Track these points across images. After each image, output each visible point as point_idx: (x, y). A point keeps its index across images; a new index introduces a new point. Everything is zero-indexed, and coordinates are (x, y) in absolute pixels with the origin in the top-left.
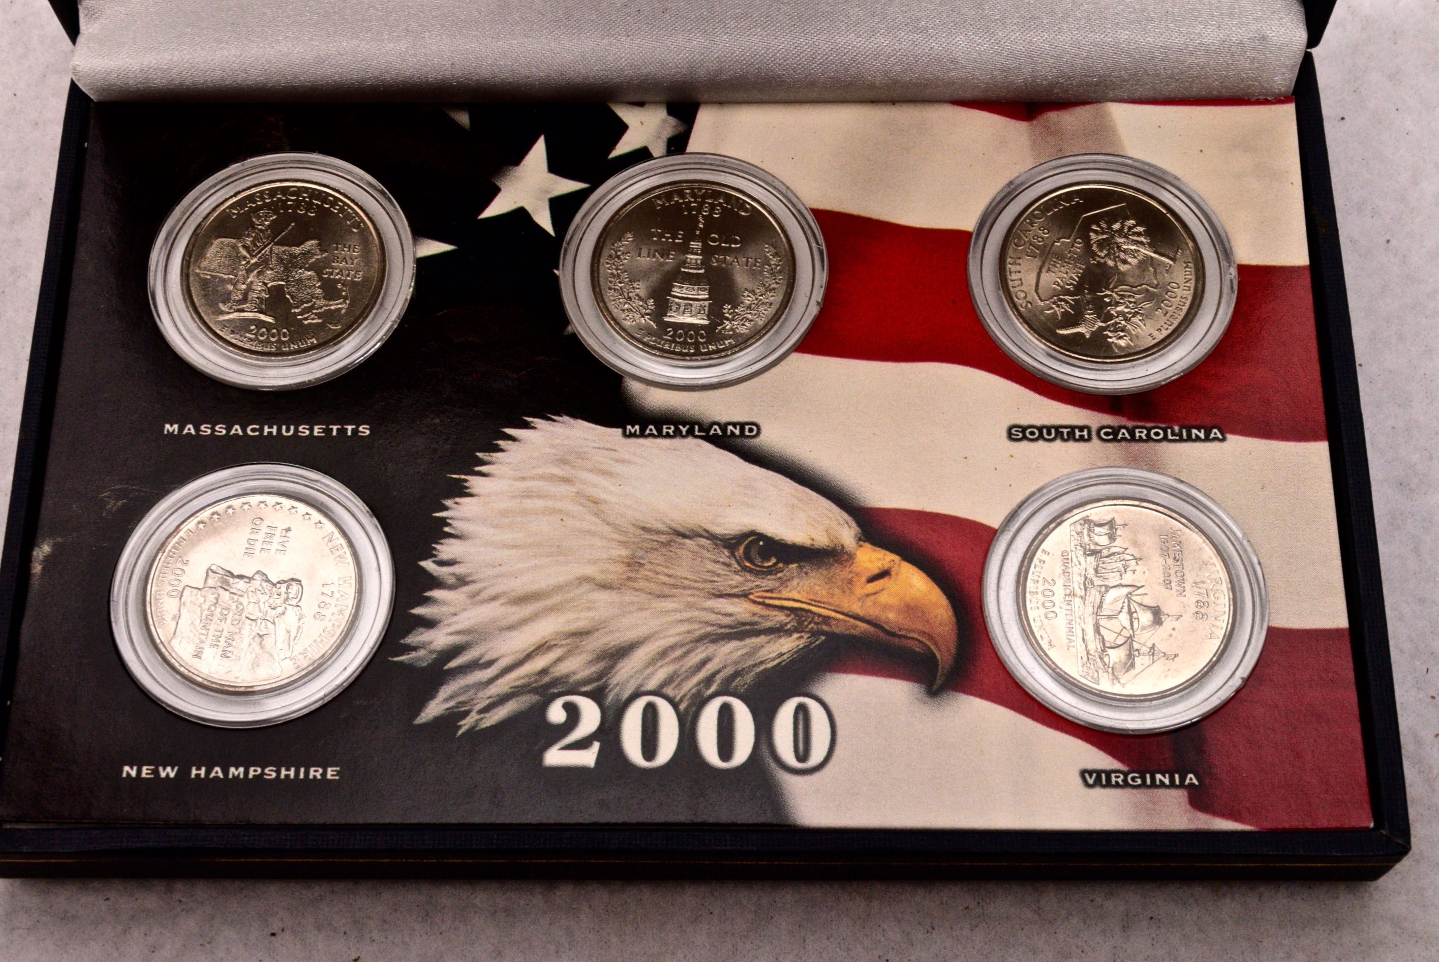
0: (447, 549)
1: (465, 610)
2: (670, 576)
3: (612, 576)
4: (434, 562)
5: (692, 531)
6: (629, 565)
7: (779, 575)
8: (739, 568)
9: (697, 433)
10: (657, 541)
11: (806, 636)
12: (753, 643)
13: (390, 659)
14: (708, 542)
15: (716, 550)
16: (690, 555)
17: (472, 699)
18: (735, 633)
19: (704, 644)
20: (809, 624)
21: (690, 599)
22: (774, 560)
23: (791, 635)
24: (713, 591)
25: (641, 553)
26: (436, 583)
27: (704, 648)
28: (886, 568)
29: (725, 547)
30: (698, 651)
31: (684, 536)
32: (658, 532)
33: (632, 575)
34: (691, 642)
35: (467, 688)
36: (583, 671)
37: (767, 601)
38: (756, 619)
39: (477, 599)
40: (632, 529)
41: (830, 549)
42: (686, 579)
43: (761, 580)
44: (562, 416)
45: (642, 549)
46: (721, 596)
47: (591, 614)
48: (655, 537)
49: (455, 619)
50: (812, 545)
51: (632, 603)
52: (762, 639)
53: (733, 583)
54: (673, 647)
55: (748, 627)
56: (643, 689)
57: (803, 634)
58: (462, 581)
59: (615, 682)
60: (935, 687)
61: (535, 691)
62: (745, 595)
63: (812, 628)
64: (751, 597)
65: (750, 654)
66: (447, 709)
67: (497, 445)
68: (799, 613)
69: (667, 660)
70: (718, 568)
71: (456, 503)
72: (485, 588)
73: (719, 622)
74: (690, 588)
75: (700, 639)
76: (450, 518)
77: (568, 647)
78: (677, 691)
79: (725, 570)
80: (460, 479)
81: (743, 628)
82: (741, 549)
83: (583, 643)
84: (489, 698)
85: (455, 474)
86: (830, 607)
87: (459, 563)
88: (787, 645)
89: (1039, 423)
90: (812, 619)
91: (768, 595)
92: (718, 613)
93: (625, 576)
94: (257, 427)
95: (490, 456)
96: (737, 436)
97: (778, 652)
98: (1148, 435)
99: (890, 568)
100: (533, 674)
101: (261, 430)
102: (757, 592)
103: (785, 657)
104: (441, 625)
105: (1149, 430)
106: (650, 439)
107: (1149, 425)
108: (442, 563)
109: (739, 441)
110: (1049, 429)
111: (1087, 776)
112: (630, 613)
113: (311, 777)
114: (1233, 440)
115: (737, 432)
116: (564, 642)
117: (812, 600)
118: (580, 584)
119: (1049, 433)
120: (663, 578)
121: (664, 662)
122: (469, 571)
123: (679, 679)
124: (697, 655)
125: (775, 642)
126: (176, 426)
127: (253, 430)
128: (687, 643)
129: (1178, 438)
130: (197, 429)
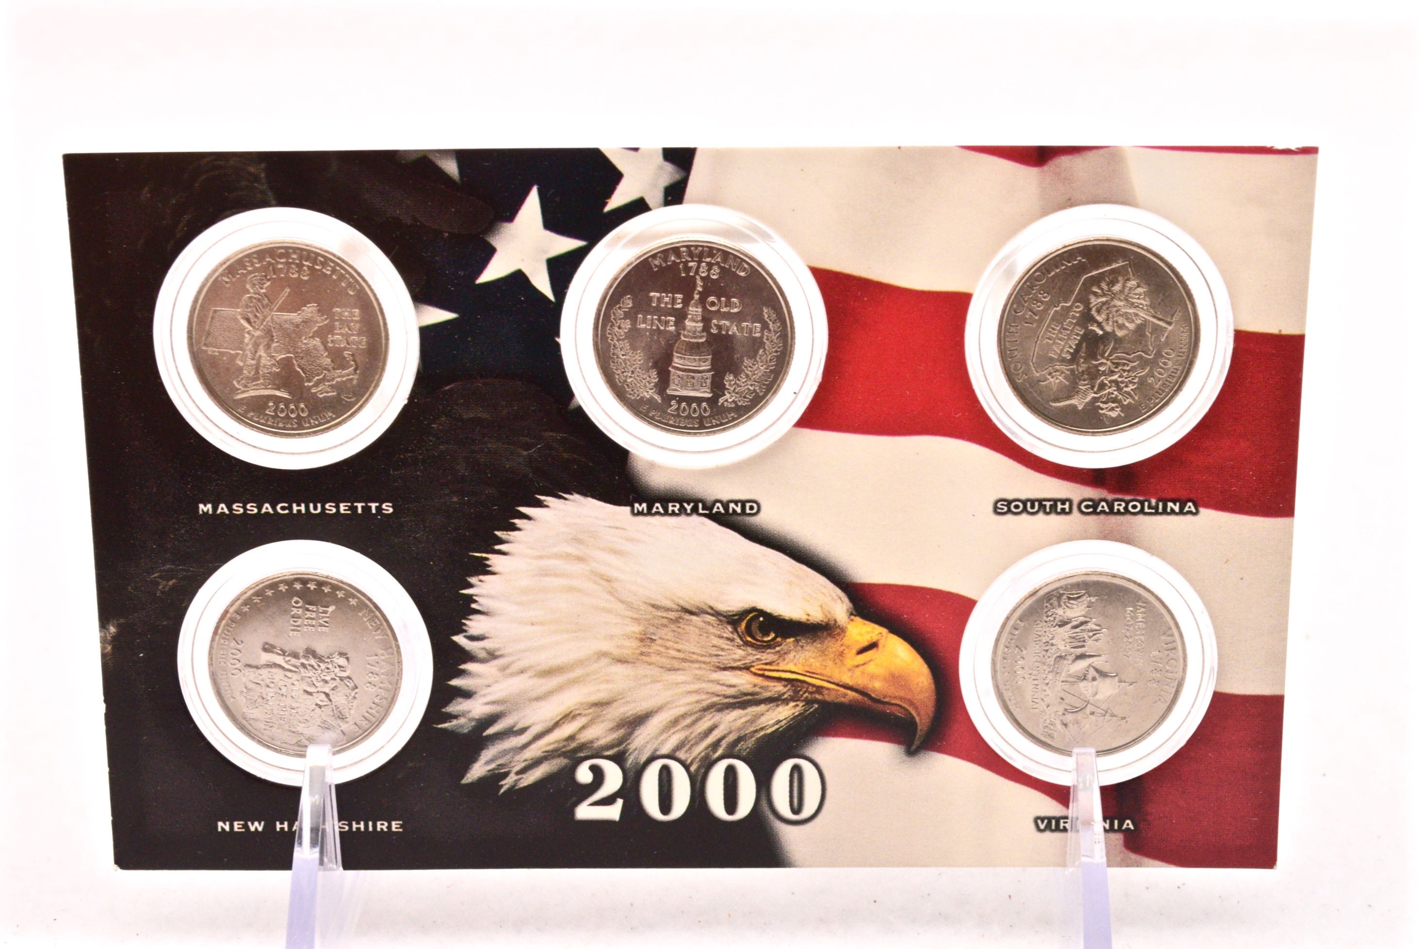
0: (475, 625)
1: (497, 682)
2: (679, 651)
3: (626, 652)
4: (466, 637)
5: (698, 608)
6: (642, 640)
7: (778, 649)
8: (741, 643)
9: (701, 511)
10: (666, 618)
11: (801, 704)
12: (754, 711)
13: (435, 726)
14: (714, 618)
15: (720, 626)
16: (697, 630)
17: (510, 762)
18: (738, 702)
19: (711, 713)
20: (805, 693)
21: (697, 672)
22: (772, 635)
23: (787, 704)
24: (718, 664)
25: (652, 630)
26: (469, 657)
27: (710, 716)
28: (874, 640)
29: (729, 623)
30: (705, 719)
31: (691, 613)
32: (668, 610)
33: (645, 650)
34: (700, 711)
35: (505, 753)
36: (605, 737)
37: (767, 673)
38: (757, 689)
39: (508, 671)
40: (643, 607)
41: (824, 623)
42: (693, 653)
43: (762, 654)
44: (572, 494)
45: (653, 626)
46: (725, 669)
47: (610, 686)
48: (665, 615)
49: (489, 690)
50: (808, 620)
51: (646, 676)
52: (762, 708)
53: (737, 657)
54: (684, 716)
55: (749, 697)
56: (658, 753)
57: (798, 703)
58: (492, 655)
59: (634, 747)
60: (914, 747)
61: (564, 754)
62: (747, 668)
63: (807, 697)
64: (753, 669)
65: (752, 721)
66: (489, 771)
67: (514, 524)
68: (795, 683)
69: (679, 727)
70: (722, 643)
71: (480, 581)
72: (513, 662)
73: (723, 693)
74: (697, 661)
75: (706, 709)
76: (476, 595)
77: (591, 716)
78: (688, 755)
79: (727, 644)
80: (481, 557)
81: (745, 698)
82: (743, 625)
83: (604, 712)
84: (525, 760)
85: (477, 552)
86: (822, 678)
87: (488, 638)
88: (784, 713)
89: (1023, 497)
90: (807, 689)
91: (768, 667)
92: (723, 685)
93: (638, 651)
94: (286, 505)
95: (508, 534)
96: (739, 514)
97: (776, 719)
98: (1126, 508)
99: (878, 640)
100: (561, 740)
101: (290, 508)
102: (758, 665)
103: (783, 723)
104: (477, 695)
105: (1127, 503)
106: (657, 518)
107: (1128, 498)
108: (472, 638)
109: (740, 518)
110: (1033, 502)
111: (1039, 822)
112: (645, 685)
113: (379, 829)
114: (1206, 513)
115: (739, 510)
116: (587, 712)
117: (807, 672)
118: (599, 658)
119: (1033, 507)
120: (673, 653)
121: (676, 729)
122: (497, 646)
123: (690, 744)
124: (704, 722)
125: (774, 710)
126: (209, 506)
127: (283, 508)
128: (696, 713)
129: (1153, 511)
130: (230, 509)
